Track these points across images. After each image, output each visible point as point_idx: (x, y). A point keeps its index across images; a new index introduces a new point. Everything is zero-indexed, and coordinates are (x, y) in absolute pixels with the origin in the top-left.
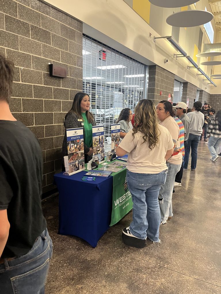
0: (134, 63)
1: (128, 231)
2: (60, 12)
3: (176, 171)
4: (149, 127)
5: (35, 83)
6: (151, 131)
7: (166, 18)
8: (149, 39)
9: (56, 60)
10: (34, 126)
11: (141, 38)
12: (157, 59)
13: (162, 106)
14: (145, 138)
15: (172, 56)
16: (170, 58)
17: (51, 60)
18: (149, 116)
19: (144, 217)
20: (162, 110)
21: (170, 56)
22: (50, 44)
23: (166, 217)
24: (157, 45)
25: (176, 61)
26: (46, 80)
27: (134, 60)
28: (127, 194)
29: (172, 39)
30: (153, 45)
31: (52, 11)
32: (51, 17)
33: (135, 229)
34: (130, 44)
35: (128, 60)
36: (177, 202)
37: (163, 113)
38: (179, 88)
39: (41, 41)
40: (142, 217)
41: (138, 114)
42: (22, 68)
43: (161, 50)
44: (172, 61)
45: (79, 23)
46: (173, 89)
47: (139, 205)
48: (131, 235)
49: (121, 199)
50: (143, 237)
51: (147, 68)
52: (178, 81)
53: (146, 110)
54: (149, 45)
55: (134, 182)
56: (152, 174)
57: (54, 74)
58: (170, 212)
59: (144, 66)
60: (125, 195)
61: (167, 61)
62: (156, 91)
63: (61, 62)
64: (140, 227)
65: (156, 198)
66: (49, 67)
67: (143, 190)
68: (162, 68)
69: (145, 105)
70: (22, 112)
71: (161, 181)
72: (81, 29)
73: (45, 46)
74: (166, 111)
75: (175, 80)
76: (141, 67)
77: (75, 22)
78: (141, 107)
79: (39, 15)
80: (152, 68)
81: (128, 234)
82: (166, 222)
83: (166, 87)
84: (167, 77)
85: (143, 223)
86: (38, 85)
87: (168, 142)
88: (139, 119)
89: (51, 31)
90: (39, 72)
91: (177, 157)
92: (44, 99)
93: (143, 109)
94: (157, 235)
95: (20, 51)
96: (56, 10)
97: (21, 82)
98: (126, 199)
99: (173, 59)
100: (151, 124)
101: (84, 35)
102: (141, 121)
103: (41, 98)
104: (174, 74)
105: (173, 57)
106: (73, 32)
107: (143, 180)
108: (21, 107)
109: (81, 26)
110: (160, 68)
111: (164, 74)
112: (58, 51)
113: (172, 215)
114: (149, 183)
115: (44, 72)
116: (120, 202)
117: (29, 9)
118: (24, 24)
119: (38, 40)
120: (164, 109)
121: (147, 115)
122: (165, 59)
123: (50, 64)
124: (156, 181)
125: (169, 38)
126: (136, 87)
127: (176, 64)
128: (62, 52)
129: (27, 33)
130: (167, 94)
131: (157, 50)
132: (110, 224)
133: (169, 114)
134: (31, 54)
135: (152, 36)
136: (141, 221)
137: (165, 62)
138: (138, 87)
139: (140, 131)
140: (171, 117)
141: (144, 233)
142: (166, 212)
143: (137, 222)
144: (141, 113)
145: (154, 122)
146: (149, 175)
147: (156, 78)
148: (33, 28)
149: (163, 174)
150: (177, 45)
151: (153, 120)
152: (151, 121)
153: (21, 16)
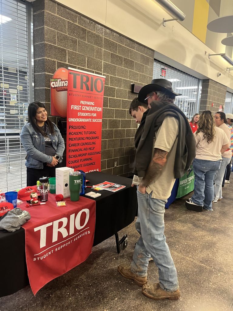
0: (189, 77)
1: (190, 201)
2: (141, 45)
3: (227, 163)
4: (208, 129)
5: (123, 98)
6: (209, 131)
7: (221, 40)
8: (204, 57)
9: (136, 81)
10: (120, 129)
11: (198, 57)
12: (211, 74)
13: (219, 115)
14: (205, 136)
15: (225, 69)
16: (223, 72)
17: (133, 81)
18: (209, 121)
19: (203, 190)
20: (219, 118)
21: (223, 70)
22: (133, 70)
23: (217, 198)
24: (211, 61)
25: (229, 74)
26: (129, 96)
27: (189, 75)
28: (188, 179)
29: (226, 56)
30: (208, 62)
31: (136, 45)
32: (135, 50)
33: (196, 198)
34: (188, 63)
35: (184, 75)
36: (225, 192)
37: (219, 120)
38: (231, 99)
39: (128, 68)
40: (201, 190)
41: (201, 121)
42: (117, 88)
43: (214, 65)
44: (224, 74)
45: (152, 51)
46: (225, 100)
47: (200, 182)
48: (193, 203)
49: (184, 182)
50: (201, 205)
51: (200, 82)
52: (230, 93)
53: (207, 117)
54: (204, 61)
55: (198, 166)
56: (211, 161)
57: (135, 91)
58: (220, 195)
59: (197, 80)
60: (187, 179)
61: (220, 75)
62: (208, 103)
63: (138, 82)
64: (199, 197)
65: (212, 180)
66: (131, 86)
67: (203, 172)
68: (215, 81)
69: (206, 114)
70: (115, 119)
71: (217, 167)
72: (153, 56)
73: (130, 71)
74: (221, 119)
75: (227, 91)
76: (195, 80)
77: (150, 52)
78: (203, 116)
79: (129, 50)
80: (206, 82)
81: (190, 203)
82: (216, 201)
83: (218, 99)
84: (219, 90)
85: (202, 195)
86: (124, 99)
87: (223, 139)
88: (202, 124)
89: (135, 60)
90: (125, 90)
91: (228, 153)
92: (127, 110)
93: (205, 117)
94: (211, 206)
95: (116, 77)
96: (139, 44)
97: (115, 98)
98: (187, 182)
99: (226, 72)
100: (210, 126)
101: (155, 59)
102: (204, 125)
103: (125, 108)
104: (227, 87)
105: (226, 71)
106: (148, 59)
107: (205, 165)
108: (114, 115)
109: (153, 54)
110: (213, 82)
111: (217, 87)
112: (138, 74)
113: (222, 197)
114: (209, 168)
115: (128, 90)
116: (184, 183)
117: (124, 46)
118: (120, 57)
119: (127, 68)
120: (220, 118)
121: (208, 121)
122: (218, 73)
123: (132, 84)
124: (213, 167)
125: (223, 55)
126: (185, 98)
127: (229, 77)
128: (140, 75)
129: (121, 64)
130: (218, 105)
131: (211, 65)
132: (176, 197)
133: (223, 122)
134: (122, 78)
135: (207, 54)
136: (200, 193)
137: (218, 76)
138: (187, 98)
139: (202, 131)
140: (225, 124)
141: (202, 202)
142: (217, 193)
143: (197, 194)
144: (204, 120)
145: (212, 125)
146: (209, 161)
147: (209, 91)
148: (125, 59)
149: (218, 162)
150: (230, 60)
151: (211, 124)
152: (210, 124)
153: (119, 52)
